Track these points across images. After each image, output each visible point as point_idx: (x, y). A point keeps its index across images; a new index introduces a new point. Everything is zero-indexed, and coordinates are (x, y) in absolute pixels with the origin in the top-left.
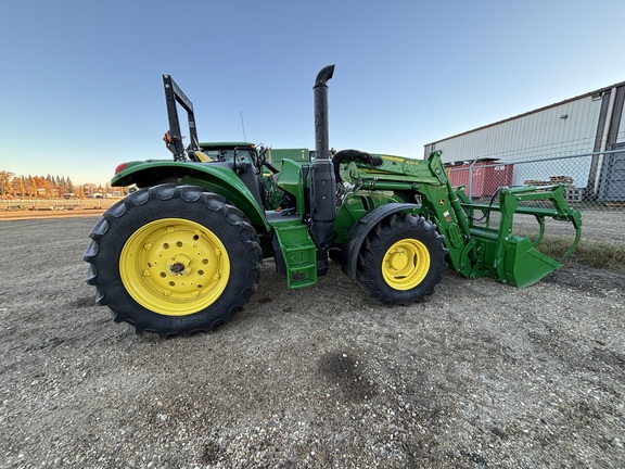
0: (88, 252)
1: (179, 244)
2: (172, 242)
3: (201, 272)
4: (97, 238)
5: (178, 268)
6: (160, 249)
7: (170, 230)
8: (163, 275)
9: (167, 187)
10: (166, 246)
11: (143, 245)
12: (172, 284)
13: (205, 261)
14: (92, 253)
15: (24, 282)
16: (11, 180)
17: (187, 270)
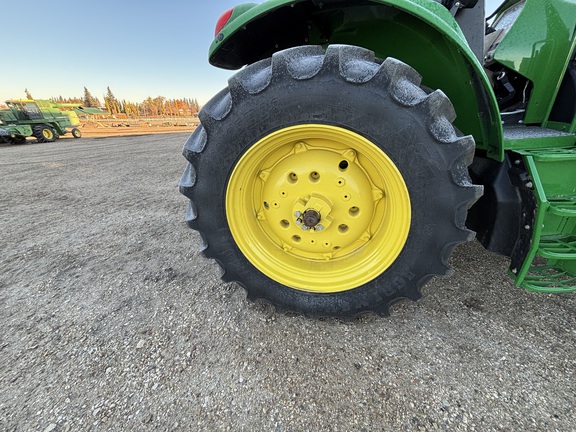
0: (184, 180)
1: (314, 176)
2: (303, 171)
3: (343, 228)
4: (193, 158)
5: (311, 219)
6: (282, 180)
7: (300, 149)
8: (285, 223)
9: (306, 53)
10: (293, 177)
11: (258, 173)
12: (297, 238)
13: (354, 211)
14: (189, 183)
15: (160, 189)
16: (164, 103)
17: (325, 223)
